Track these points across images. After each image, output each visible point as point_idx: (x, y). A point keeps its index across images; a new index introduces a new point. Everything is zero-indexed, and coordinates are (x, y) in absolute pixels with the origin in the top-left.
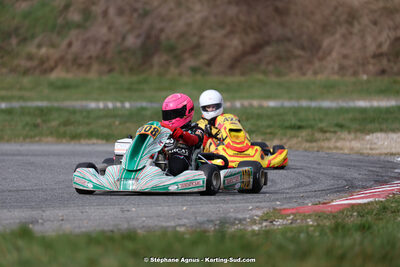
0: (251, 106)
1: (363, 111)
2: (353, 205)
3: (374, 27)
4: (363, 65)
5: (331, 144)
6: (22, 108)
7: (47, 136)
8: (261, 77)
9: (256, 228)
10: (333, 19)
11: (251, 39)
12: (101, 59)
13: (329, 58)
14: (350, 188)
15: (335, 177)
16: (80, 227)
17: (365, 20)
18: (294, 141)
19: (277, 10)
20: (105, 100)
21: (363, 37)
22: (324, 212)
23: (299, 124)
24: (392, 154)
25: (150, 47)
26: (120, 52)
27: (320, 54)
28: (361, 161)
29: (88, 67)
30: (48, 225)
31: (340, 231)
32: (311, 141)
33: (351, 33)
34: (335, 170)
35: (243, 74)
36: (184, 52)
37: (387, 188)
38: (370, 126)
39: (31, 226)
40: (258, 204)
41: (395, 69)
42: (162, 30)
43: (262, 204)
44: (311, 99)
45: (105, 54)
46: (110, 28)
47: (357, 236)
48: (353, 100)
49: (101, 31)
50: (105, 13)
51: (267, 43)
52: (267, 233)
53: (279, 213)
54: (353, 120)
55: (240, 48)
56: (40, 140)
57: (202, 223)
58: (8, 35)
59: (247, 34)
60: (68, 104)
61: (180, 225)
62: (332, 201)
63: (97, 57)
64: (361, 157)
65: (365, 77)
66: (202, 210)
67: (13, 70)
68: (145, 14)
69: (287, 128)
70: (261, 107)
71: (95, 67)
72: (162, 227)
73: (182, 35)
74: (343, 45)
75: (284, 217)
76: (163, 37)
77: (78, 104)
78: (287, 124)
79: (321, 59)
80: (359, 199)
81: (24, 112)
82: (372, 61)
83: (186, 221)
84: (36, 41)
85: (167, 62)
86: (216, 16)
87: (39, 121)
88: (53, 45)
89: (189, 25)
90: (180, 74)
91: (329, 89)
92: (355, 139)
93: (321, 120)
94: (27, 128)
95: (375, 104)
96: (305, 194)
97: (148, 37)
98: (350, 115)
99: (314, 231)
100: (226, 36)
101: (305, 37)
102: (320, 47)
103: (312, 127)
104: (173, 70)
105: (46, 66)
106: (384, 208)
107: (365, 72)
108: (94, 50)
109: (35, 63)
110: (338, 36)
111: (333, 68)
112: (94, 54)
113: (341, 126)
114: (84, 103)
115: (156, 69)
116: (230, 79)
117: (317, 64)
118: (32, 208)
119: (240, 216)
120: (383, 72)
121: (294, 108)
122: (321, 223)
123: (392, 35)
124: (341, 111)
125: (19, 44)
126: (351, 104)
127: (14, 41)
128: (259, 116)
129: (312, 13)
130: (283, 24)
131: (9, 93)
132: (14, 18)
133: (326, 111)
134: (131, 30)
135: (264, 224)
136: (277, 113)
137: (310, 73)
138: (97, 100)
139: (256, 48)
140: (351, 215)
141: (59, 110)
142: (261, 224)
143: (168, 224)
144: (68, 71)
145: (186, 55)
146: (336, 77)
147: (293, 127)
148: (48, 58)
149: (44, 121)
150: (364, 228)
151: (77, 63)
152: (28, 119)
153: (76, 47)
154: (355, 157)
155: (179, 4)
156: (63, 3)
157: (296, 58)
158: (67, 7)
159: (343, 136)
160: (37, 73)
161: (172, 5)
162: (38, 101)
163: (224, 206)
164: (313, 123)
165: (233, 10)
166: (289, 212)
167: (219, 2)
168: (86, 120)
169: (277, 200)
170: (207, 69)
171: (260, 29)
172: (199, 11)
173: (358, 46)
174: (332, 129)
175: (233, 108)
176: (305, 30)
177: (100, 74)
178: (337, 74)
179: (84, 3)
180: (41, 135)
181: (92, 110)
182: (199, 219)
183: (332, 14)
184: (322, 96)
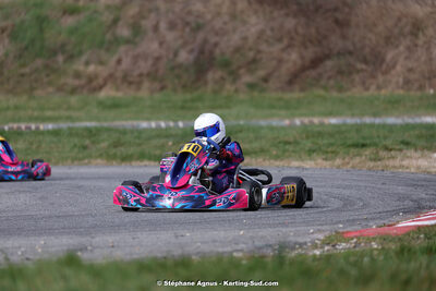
0: (311, 122)
1: (430, 127)
2: (419, 227)
4: (429, 79)
5: (397, 163)
6: (70, 129)
7: (96, 158)
8: (321, 92)
9: (317, 252)
10: (396, 31)
11: (310, 53)
12: (152, 76)
13: (393, 72)
14: (418, 209)
15: (401, 198)
16: (131, 254)
17: (431, 31)
18: (357, 160)
19: (337, 21)
21: (428, 49)
22: (389, 235)
23: (361, 141)
25: (204, 63)
26: (173, 68)
27: (384, 66)
29: (139, 85)
30: (97, 253)
31: (406, 254)
32: (375, 160)
33: (416, 45)
34: (401, 190)
35: (302, 90)
36: (240, 68)
39: (79, 253)
40: (320, 227)
42: (216, 45)
43: (324, 228)
44: (375, 115)
45: (157, 71)
46: (161, 44)
47: (424, 259)
48: (419, 116)
49: (151, 46)
50: (156, 28)
51: (328, 57)
52: (328, 258)
53: (341, 236)
54: (420, 137)
55: (299, 62)
56: (89, 163)
57: (260, 248)
58: (54, 53)
59: (306, 48)
60: (119, 124)
61: (237, 251)
62: (398, 222)
63: (148, 75)
64: (428, 176)
65: (432, 91)
66: (261, 234)
67: (60, 89)
68: (199, 28)
69: (349, 146)
70: (322, 124)
71: (146, 85)
72: (218, 253)
73: (237, 50)
74: (406, 58)
75: (347, 240)
76: (217, 52)
77: (128, 124)
78: (349, 142)
79: (385, 73)
80: (426, 220)
81: (72, 133)
83: (243, 246)
84: (84, 58)
85: (223, 79)
86: (272, 30)
87: (87, 142)
88: (101, 63)
89: (245, 39)
90: (236, 91)
91: (393, 104)
92: (422, 156)
93: (385, 138)
94: (76, 150)
96: (370, 216)
97: (202, 52)
98: (417, 132)
99: (379, 254)
100: (283, 50)
101: (367, 50)
102: (383, 61)
103: (376, 145)
104: (229, 87)
105: (94, 84)
107: (431, 86)
108: (145, 66)
109: (83, 81)
110: (402, 48)
111: (397, 83)
112: (145, 71)
113: (407, 144)
114: (135, 123)
115: (210, 86)
116: (288, 96)
117: (381, 78)
118: (81, 234)
119: (301, 240)
121: (356, 125)
122: (386, 247)
124: (407, 127)
125: (65, 61)
126: (418, 120)
127: (60, 58)
128: (320, 134)
129: (375, 25)
130: (344, 37)
131: (56, 114)
132: (60, 34)
133: (391, 128)
134: (185, 44)
135: (326, 248)
136: (338, 131)
137: (373, 87)
138: (148, 119)
139: (316, 62)
140: (418, 238)
141: (109, 130)
142: (322, 248)
143: (226, 249)
144: (118, 89)
145: (242, 71)
146: (401, 92)
147: (355, 146)
148: (96, 77)
149: (93, 143)
150: (431, 251)
151: (127, 80)
152: (76, 140)
154: (422, 176)
155: (233, 16)
156: (111, 17)
157: (358, 71)
158: (115, 22)
159: (409, 154)
160: (85, 92)
161: (226, 18)
162: (86, 120)
163: (284, 230)
164: (377, 140)
165: (290, 23)
166: (352, 235)
167: (276, 14)
168: (137, 141)
169: (340, 222)
170: (265, 85)
171: (320, 42)
172: (255, 24)
173: (423, 59)
174: (398, 147)
175: (292, 127)
176: (367, 42)
177: (152, 92)
178: (402, 88)
179: (133, 17)
180: (90, 156)
181: (145, 130)
182: (258, 243)
183: (396, 25)
184: (386, 112)
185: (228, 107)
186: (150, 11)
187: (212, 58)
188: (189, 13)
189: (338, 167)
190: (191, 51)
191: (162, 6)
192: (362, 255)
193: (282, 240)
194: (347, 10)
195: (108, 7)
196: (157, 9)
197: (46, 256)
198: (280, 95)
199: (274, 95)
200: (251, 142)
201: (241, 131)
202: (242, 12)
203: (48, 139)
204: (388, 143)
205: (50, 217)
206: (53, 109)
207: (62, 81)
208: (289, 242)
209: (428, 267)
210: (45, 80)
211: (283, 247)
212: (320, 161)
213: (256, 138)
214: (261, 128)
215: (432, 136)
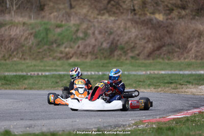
0: (154, 73)
8: (161, 60)
11: (157, 44)
12: (92, 53)
19: (168, 32)
23: (171, 81)
25: (113, 48)
26: (100, 50)
28: (192, 98)
35: (153, 59)
38: (202, 82)
42: (118, 40)
45: (94, 51)
46: (96, 40)
50: (94, 34)
51: (164, 46)
54: (195, 79)
55: (152, 48)
58: (52, 43)
59: (155, 42)
64: (193, 96)
67: (54, 58)
68: (111, 33)
69: (165, 83)
71: (89, 56)
73: (127, 43)
76: (119, 43)
84: (64, 45)
85: (121, 54)
86: (141, 34)
87: (58, 80)
88: (71, 47)
89: (130, 38)
90: (126, 59)
92: (194, 88)
94: (53, 84)
97: (112, 43)
98: (194, 77)
100: (146, 43)
101: (180, 43)
102: (187, 47)
103: (176, 83)
104: (123, 58)
105: (68, 56)
108: (89, 49)
109: (64, 55)
110: (194, 43)
112: (89, 51)
113: (189, 82)
115: (116, 57)
116: (148, 62)
124: (191, 75)
125: (57, 47)
127: (55, 45)
131: (50, 68)
132: (54, 36)
133: (183, 76)
134: (105, 40)
139: (159, 48)
144: (78, 58)
145: (129, 51)
148: (69, 53)
149: (61, 81)
151: (82, 55)
153: (81, 48)
155: (125, 29)
157: (176, 52)
158: (77, 31)
159: (189, 87)
160: (64, 59)
161: (122, 30)
162: (62, 71)
165: (149, 32)
167: (143, 28)
170: (138, 57)
171: (161, 40)
172: (134, 32)
174: (185, 84)
178: (194, 59)
179: (84, 29)
183: (192, 33)
186: (91, 26)
187: (117, 46)
188: (107, 27)
196: (94, 26)
198: (143, 61)
202: (129, 27)
207: (55, 55)
210: (48, 54)
212: (152, 89)
215: (200, 79)
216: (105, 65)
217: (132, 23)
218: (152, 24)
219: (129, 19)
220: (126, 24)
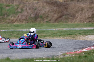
0: (60, 30)
1: (85, 30)
2: (83, 52)
3: (87, 11)
4: (85, 20)
5: (78, 38)
6: (8, 31)
7: (13, 37)
8: (62, 23)
9: (61, 57)
10: (78, 10)
11: (59, 15)
12: (26, 20)
13: (77, 19)
14: (83, 48)
15: (79, 45)
16: (21, 58)
17: (85, 10)
18: (70, 37)
19: (65, 8)
20: (26, 29)
21: (85, 14)
22: (77, 53)
23: (71, 33)
24: (92, 40)
25: (37, 17)
26: (30, 18)
27: (75, 18)
28: (85, 42)
29: (23, 22)
30: (14, 57)
31: (80, 57)
32: (74, 37)
33: (82, 13)
34: (79, 44)
35: (58, 22)
36: (44, 18)
37: (91, 48)
38: (87, 34)
39: (10, 58)
40: (62, 52)
41: (93, 21)
42: (39, 13)
44: (74, 28)
45: (27, 18)
46: (27, 13)
47: (84, 58)
48: (83, 28)
50: (26, 9)
51: (63, 15)
52: (63, 58)
53: (66, 54)
54: (83, 32)
55: (57, 17)
56: (12, 38)
58: (4, 15)
59: (59, 13)
60: (18, 30)
61: (44, 57)
62: (78, 51)
63: (25, 19)
64: (85, 41)
65: (86, 23)
66: (49, 53)
67: (6, 23)
68: (35, 9)
69: (68, 34)
70: (62, 30)
71: (24, 21)
72: (40, 57)
73: (44, 14)
74: (80, 16)
75: (67, 54)
76: (40, 14)
77: (20, 30)
78: (68, 33)
79: (76, 19)
80: (84, 50)
81: (8, 32)
82: (87, 19)
83: (45, 56)
84: (11, 16)
85: (41, 20)
86: (51, 10)
87: (12, 34)
88: (14, 17)
89: (45, 12)
90: (44, 23)
91: (77, 25)
92: (84, 37)
93: (76, 33)
94: (9, 35)
95: (88, 29)
96: (72, 49)
97: (36, 15)
98: (82, 31)
99: (74, 58)
100: (54, 14)
101: (72, 14)
102: (75, 16)
103: (74, 34)
104: (42, 22)
105: (13, 21)
106: (90, 52)
107: (86, 22)
108: (24, 18)
109: (11, 21)
110: (79, 14)
111: (78, 21)
113: (80, 34)
114: (22, 30)
115: (38, 22)
116: (55, 24)
117: (75, 20)
118: (10, 53)
119: (57, 54)
120: (90, 21)
121: (69, 30)
122: (76, 56)
123: (92, 13)
124: (80, 30)
125: (7, 17)
126: (83, 29)
127: (6, 16)
128: (62, 32)
129: (73, 9)
130: (67, 11)
131: (5, 28)
132: (5, 11)
133: (77, 31)
134: (32, 13)
135: (63, 56)
136: (66, 31)
137: (73, 22)
138: (25, 29)
139: (61, 17)
140: (83, 54)
141: (16, 31)
142: (62, 56)
143: (41, 57)
144: (18, 23)
145: (45, 19)
146: (79, 23)
147: (69, 34)
148: (13, 20)
149: (13, 34)
150: (85, 57)
151: (20, 21)
152: (9, 33)
153: (20, 17)
154: (84, 41)
155: (43, 7)
156: (17, 7)
157: (70, 18)
158: (17, 8)
159: (81, 36)
160: (11, 23)
161: (41, 7)
162: (11, 29)
163: (54, 52)
164: (74, 33)
165: (55, 8)
166: (69, 53)
167: (52, 6)
168: (22, 33)
169: (66, 51)
170: (50, 22)
171: (62, 12)
172: (48, 8)
173: (84, 16)
174: (78, 35)
175: (56, 30)
176: (72, 12)
177: (25, 23)
178: (79, 22)
179: (21, 7)
180: (12, 37)
181: (24, 31)
182: (48, 55)
183: (78, 9)
184: (76, 27)
185: (42, 26)
186: (25, 6)
187: (38, 16)
188: (33, 6)
189: (66, 39)
190: (34, 14)
191: (28, 5)
192: (71, 58)
193: (53, 54)
194: (67, 5)
195: (16, 5)
196: (26, 6)
197: (3, 58)
198: (53, 24)
199: (52, 24)
200: (47, 34)
201: (45, 31)
202: (45, 6)
203: (3, 33)
204: (76, 34)
205: (3, 50)
206: (4, 27)
207: (6, 21)
208: (55, 55)
209: (85, 60)
210: (2, 21)
211: (54, 56)
212: (62, 38)
213: (48, 33)
214: (49, 31)
215: (86, 32)
216: (33, 26)
217: (46, 4)
218: (57, 4)
219: (45, 2)
220: (43, 4)
